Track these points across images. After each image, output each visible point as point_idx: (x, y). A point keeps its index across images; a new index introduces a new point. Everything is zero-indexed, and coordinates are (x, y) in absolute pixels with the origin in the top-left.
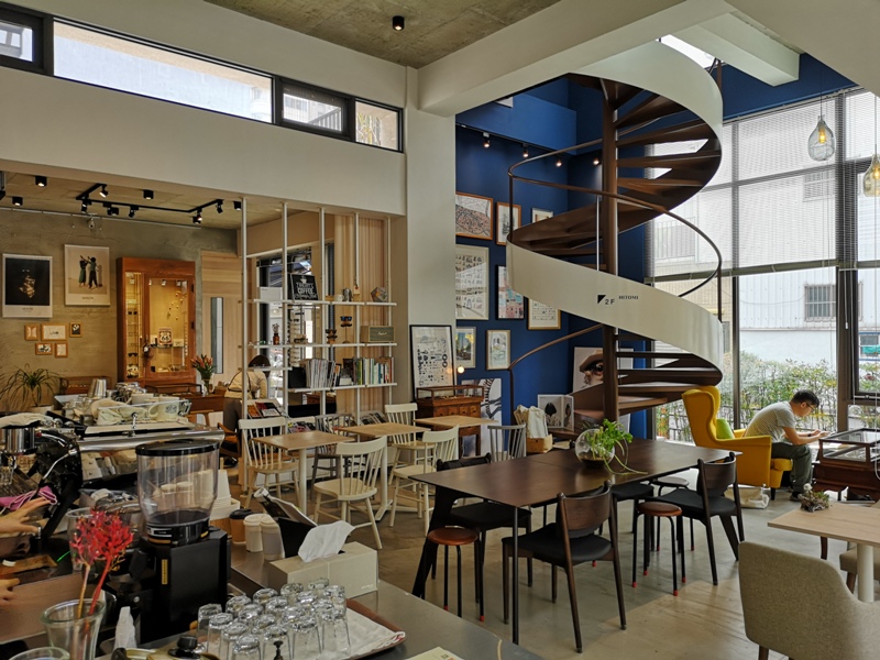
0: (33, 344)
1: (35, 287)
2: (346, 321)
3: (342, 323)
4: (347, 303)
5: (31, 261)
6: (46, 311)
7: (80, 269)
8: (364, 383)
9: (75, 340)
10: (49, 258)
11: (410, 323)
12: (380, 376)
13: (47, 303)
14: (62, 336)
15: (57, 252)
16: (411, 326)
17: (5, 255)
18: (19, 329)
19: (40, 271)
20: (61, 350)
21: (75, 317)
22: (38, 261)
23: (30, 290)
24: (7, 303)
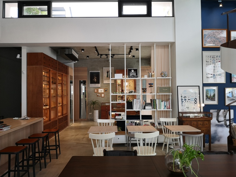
0: (96, 94)
1: (96, 79)
2: (151, 85)
3: (149, 86)
4: (150, 78)
5: (95, 72)
6: (99, 85)
7: (107, 74)
8: (156, 108)
9: (105, 93)
10: (100, 71)
11: (177, 85)
12: (165, 106)
13: (99, 83)
14: (103, 92)
15: (101, 70)
16: (178, 86)
17: (90, 71)
18: (93, 90)
19: (97, 75)
20: (103, 95)
21: (106, 87)
22: (97, 72)
23: (95, 80)
24: (90, 83)
